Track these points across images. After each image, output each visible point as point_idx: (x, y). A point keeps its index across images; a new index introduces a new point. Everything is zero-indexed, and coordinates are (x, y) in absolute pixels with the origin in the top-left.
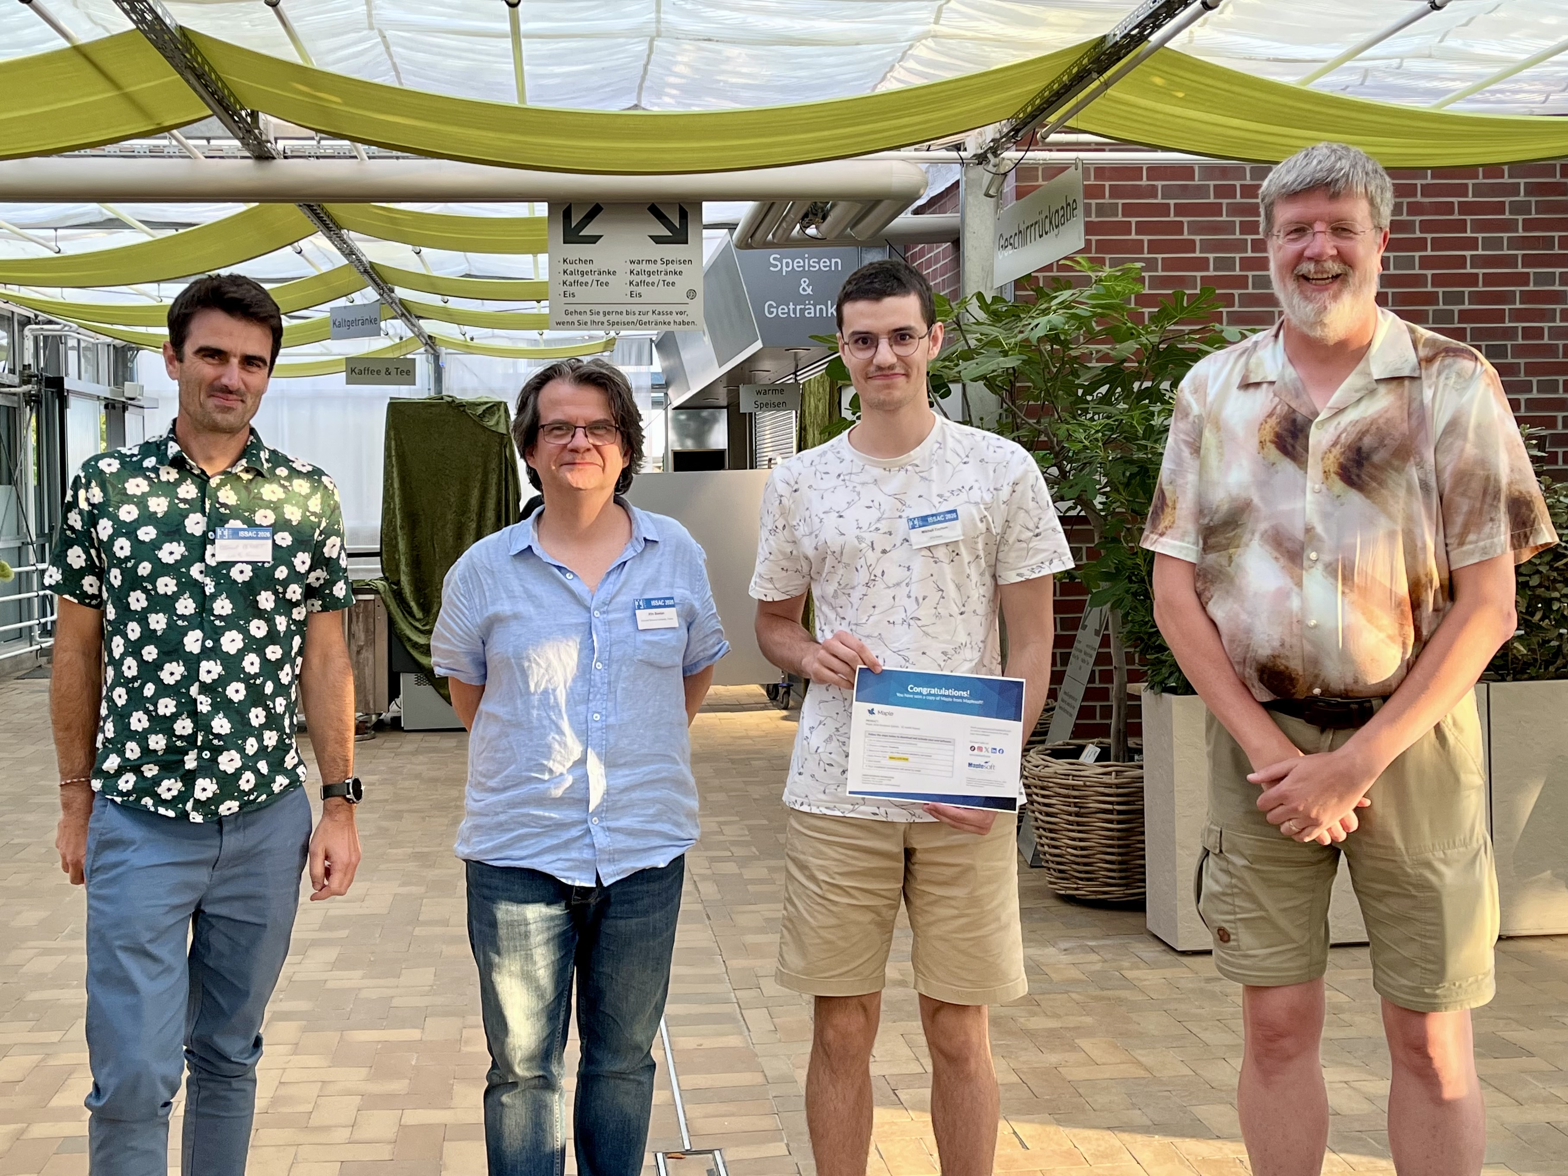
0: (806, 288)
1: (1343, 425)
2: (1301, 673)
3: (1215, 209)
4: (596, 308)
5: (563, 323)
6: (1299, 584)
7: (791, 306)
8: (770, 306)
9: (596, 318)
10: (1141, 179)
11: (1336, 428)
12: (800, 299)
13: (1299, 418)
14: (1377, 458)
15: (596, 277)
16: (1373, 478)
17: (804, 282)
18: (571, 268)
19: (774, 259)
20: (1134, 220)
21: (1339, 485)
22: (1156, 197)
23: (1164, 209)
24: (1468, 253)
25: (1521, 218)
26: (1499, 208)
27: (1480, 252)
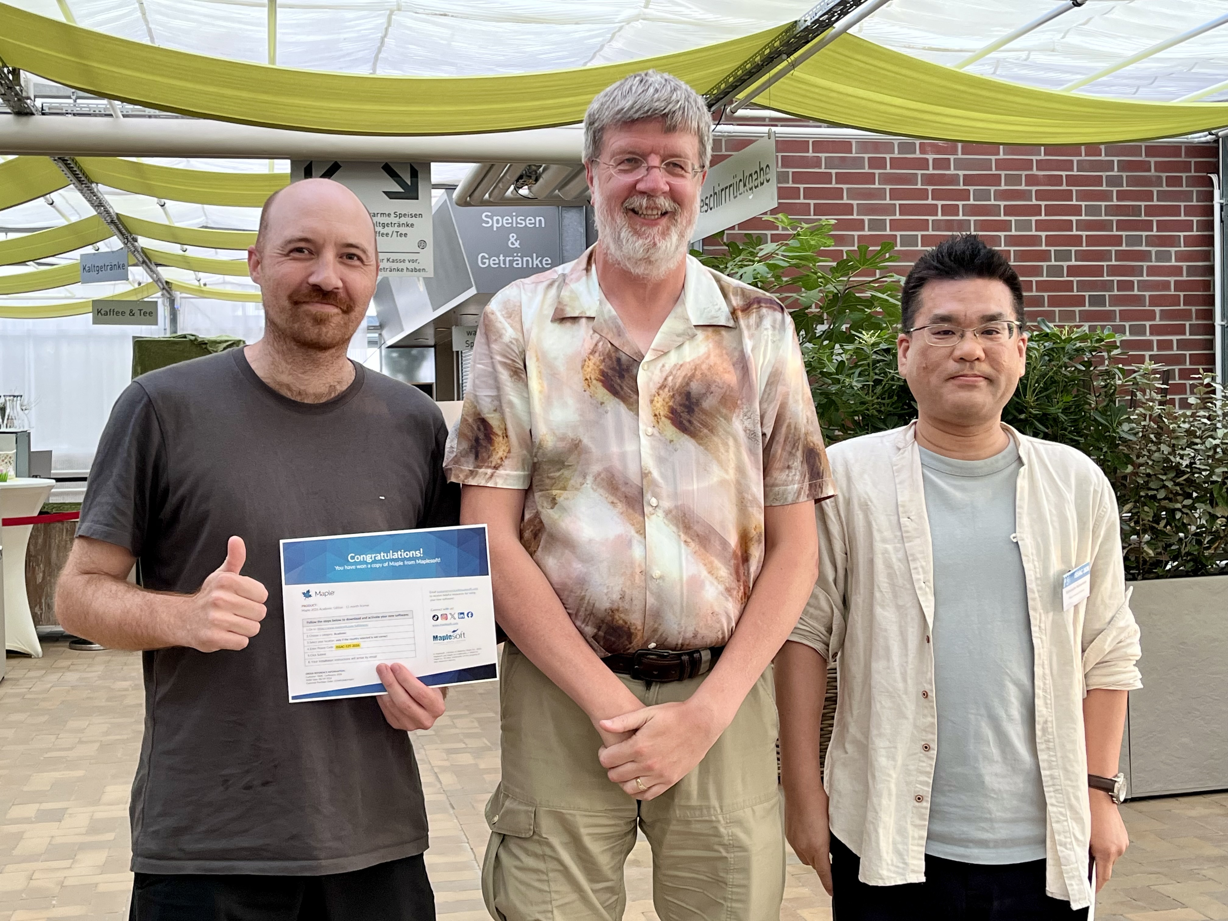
0: (513, 242)
1: (667, 369)
2: (640, 628)
3: (869, 178)
6: (641, 532)
7: (502, 258)
8: (483, 258)
10: (808, 152)
11: (661, 371)
12: (509, 252)
13: (623, 357)
14: (706, 405)
17: (513, 237)
19: (486, 216)
20: (802, 186)
21: (670, 430)
22: (820, 167)
23: (827, 178)
24: (1074, 218)
25: (1115, 189)
26: (1098, 181)
27: (1083, 217)
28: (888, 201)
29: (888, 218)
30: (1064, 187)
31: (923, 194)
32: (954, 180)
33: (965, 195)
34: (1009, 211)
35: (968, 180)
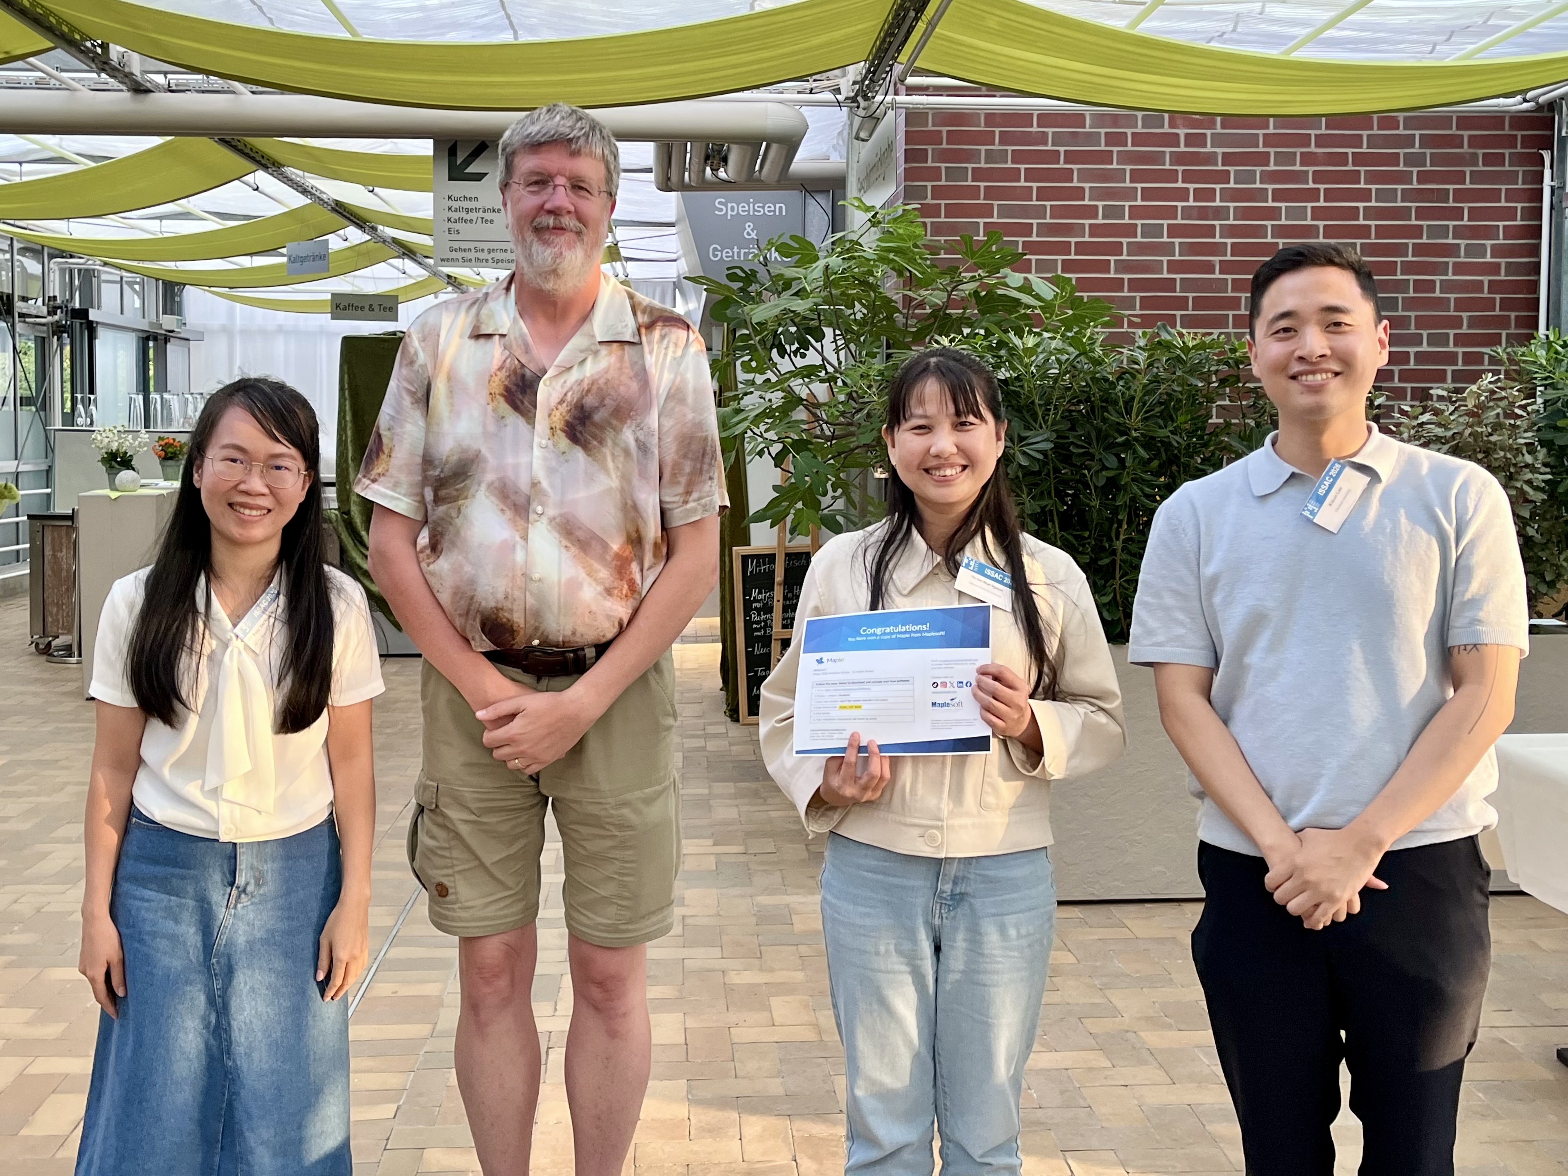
0: (750, 232)
1: (569, 384)
2: (522, 626)
3: (1107, 157)
4: (480, 245)
5: (448, 260)
6: (525, 538)
7: (736, 250)
8: (715, 249)
9: (481, 255)
10: (1032, 126)
11: (562, 387)
12: (745, 244)
13: (528, 374)
14: (597, 417)
15: (481, 214)
16: (595, 437)
17: (749, 226)
18: (456, 205)
19: (720, 203)
20: (1023, 167)
21: (564, 442)
22: (1046, 144)
23: (1054, 156)
24: (1361, 205)
25: (1415, 170)
26: (1393, 159)
27: (1373, 204)
28: (1128, 184)
29: (1127, 204)
30: (1350, 168)
31: (1171, 176)
32: (1210, 159)
33: (1223, 177)
34: (1278, 195)
35: (1228, 159)
